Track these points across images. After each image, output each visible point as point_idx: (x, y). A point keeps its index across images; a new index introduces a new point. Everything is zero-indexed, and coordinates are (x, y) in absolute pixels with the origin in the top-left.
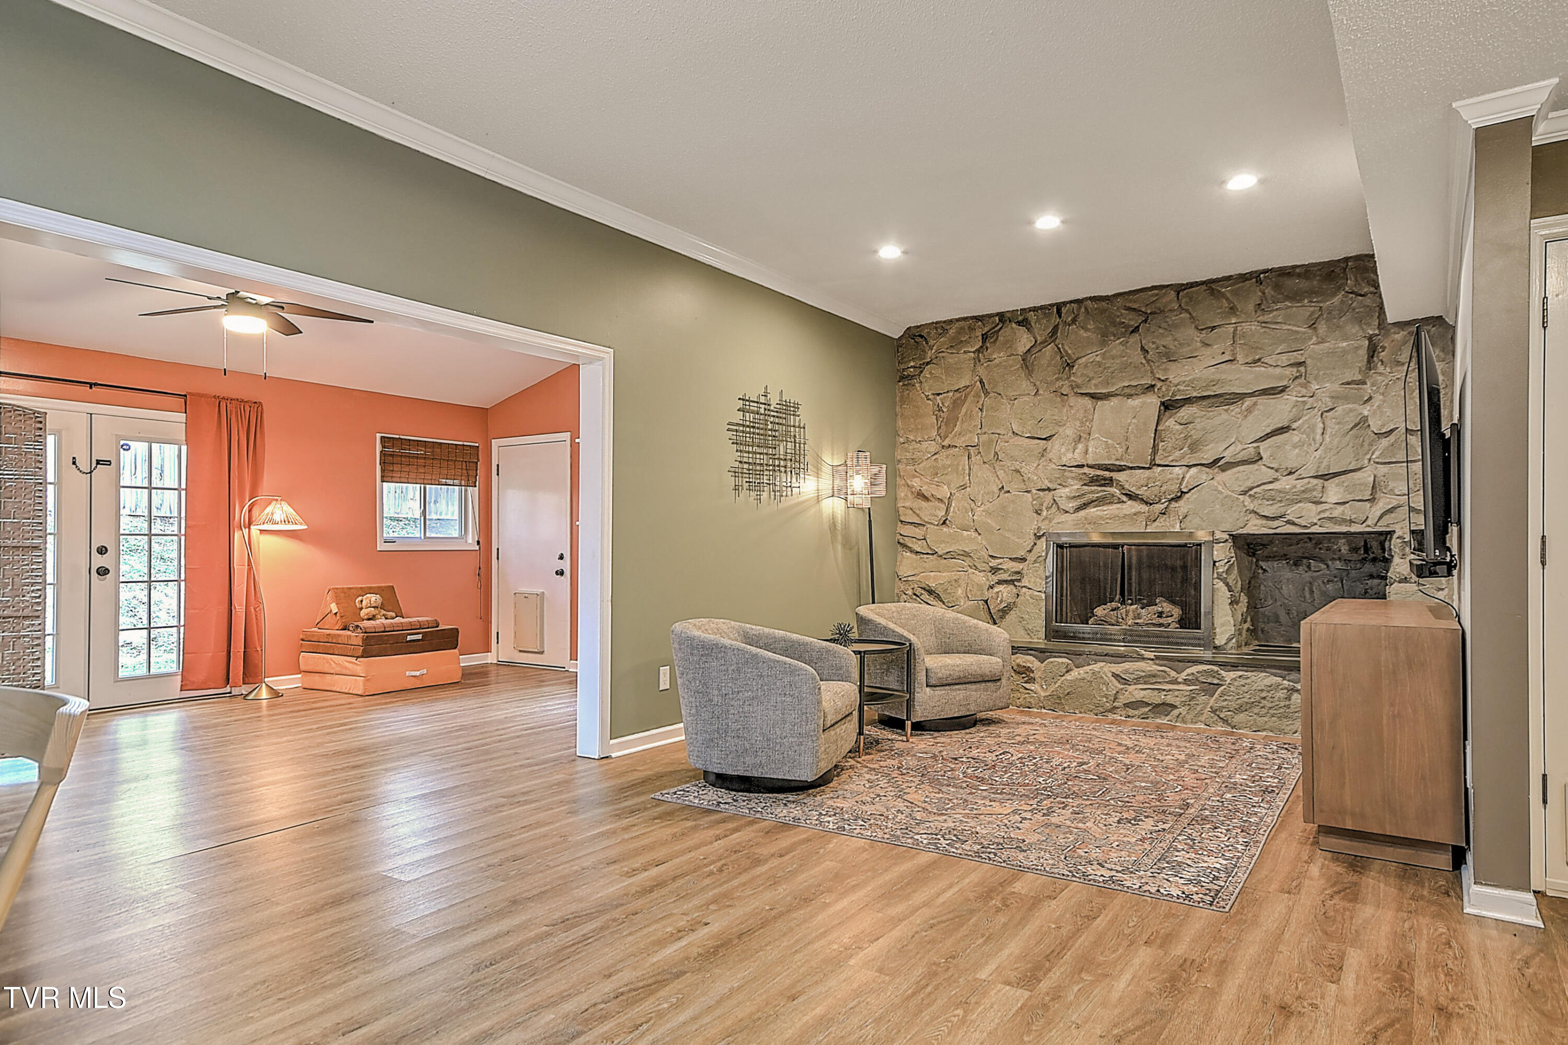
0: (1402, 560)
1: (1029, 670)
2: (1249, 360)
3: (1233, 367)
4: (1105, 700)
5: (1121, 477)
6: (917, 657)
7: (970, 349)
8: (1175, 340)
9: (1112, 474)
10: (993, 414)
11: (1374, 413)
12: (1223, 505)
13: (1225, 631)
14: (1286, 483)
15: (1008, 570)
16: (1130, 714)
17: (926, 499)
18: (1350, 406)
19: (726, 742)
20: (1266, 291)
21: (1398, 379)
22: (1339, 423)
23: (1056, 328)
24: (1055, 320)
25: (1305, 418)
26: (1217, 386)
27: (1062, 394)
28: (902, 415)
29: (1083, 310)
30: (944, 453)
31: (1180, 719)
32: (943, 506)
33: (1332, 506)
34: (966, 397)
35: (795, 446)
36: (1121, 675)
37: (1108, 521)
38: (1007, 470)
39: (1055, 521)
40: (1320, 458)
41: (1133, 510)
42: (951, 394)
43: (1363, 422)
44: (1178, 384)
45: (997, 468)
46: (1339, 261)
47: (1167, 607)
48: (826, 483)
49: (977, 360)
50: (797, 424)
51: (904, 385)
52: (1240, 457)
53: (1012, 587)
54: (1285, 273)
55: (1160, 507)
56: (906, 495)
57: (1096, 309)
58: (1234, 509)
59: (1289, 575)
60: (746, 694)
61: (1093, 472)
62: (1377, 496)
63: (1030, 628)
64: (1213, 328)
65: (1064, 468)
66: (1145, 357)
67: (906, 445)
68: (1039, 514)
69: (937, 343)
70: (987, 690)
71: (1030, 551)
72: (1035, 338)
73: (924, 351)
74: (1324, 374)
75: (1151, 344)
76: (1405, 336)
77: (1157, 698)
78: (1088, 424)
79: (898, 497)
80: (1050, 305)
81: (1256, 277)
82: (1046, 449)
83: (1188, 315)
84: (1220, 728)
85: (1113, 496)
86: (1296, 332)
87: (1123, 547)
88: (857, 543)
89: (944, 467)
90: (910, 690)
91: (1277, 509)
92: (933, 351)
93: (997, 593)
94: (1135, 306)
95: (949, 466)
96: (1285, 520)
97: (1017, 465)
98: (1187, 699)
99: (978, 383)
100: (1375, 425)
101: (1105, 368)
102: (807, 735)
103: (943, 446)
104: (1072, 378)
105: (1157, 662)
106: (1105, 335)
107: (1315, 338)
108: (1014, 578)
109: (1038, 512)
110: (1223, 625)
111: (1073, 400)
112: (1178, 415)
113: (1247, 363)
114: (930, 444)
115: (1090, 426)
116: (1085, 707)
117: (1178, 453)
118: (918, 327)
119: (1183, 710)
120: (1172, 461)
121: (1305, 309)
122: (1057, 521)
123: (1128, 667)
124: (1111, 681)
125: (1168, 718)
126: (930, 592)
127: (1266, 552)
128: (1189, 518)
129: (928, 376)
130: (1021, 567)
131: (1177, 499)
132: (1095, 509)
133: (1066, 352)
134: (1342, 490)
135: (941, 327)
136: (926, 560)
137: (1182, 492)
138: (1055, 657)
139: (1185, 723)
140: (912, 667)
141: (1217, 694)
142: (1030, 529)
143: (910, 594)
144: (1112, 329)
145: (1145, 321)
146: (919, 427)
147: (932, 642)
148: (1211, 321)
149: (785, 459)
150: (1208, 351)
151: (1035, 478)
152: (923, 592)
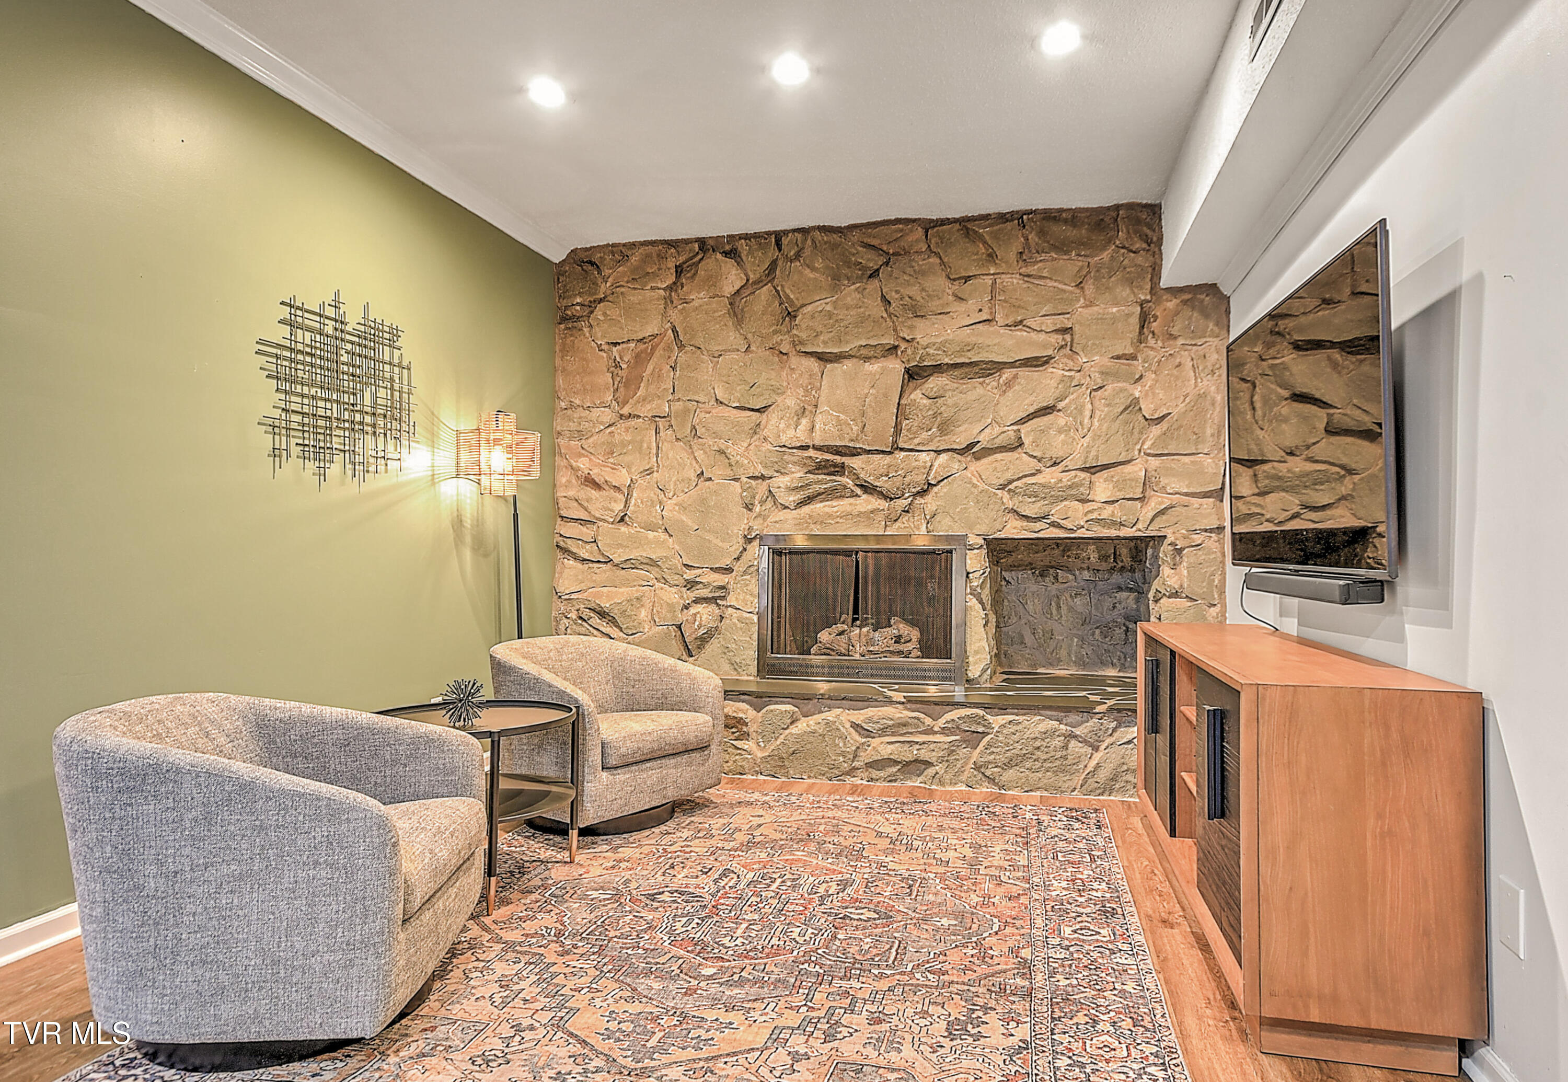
0: (1173, 571)
1: (741, 722)
2: (1010, 321)
3: (992, 329)
4: (841, 759)
5: (855, 463)
6: (588, 726)
7: (659, 285)
8: (923, 290)
9: (844, 459)
10: (689, 374)
11: (1146, 395)
12: (978, 502)
13: (980, 659)
14: (1050, 476)
15: (709, 584)
16: (874, 777)
17: (597, 486)
18: (1120, 385)
19: (175, 975)
20: (1030, 237)
21: (1170, 355)
22: (1108, 405)
23: (774, 263)
24: (773, 253)
25: (1071, 397)
26: (972, 352)
27: (781, 352)
28: (564, 370)
29: (809, 242)
30: (622, 424)
31: (936, 780)
32: (621, 496)
33: (1100, 505)
34: (653, 349)
35: (392, 395)
36: (863, 725)
37: (838, 520)
38: (708, 450)
39: (772, 519)
40: (1088, 446)
41: (870, 507)
42: (632, 345)
43: (1133, 406)
44: (927, 347)
45: (695, 448)
46: (1108, 208)
47: (904, 629)
48: (445, 459)
49: (668, 301)
50: (396, 361)
51: (567, 328)
52: (998, 442)
53: (713, 606)
54: (1051, 216)
55: (902, 503)
56: (569, 481)
57: (826, 243)
58: (991, 506)
59: (1034, 588)
60: (225, 869)
61: (820, 456)
62: (1147, 494)
63: (738, 661)
64: (967, 279)
65: (783, 449)
66: (886, 310)
67: (569, 412)
68: (750, 510)
69: (613, 274)
70: (690, 764)
71: (738, 559)
72: (746, 275)
73: (595, 283)
74: (1094, 344)
75: (893, 294)
76: (1178, 305)
77: (908, 754)
78: (813, 392)
79: (558, 484)
80: (767, 233)
81: (1018, 218)
82: (759, 424)
83: (938, 261)
84: (985, 790)
85: (845, 487)
86: (1064, 291)
87: (857, 553)
88: (496, 547)
89: (623, 444)
90: (575, 780)
91: (1040, 508)
92: (608, 284)
93: (695, 615)
94: (875, 242)
95: (629, 442)
96: (1049, 521)
97: (722, 444)
98: (945, 752)
99: (670, 331)
100: (1147, 408)
101: (837, 321)
102: (365, 944)
103: (621, 415)
104: (795, 332)
105: (908, 706)
106: (836, 277)
107: (1082, 300)
108: (717, 594)
109: (749, 507)
110: (976, 652)
111: (794, 360)
112: (926, 385)
113: (1007, 325)
114: (603, 412)
115: (817, 396)
116: (815, 770)
117: (925, 435)
118: (586, 249)
119: (940, 768)
120: (919, 444)
121: (1071, 264)
122: (774, 520)
123: (872, 714)
124: (850, 734)
125: (920, 779)
126: (602, 614)
127: (1010, 560)
128: (937, 518)
129: (601, 318)
130: (727, 580)
131: (923, 493)
132: (822, 505)
133: (788, 297)
134: (1111, 486)
135: (621, 252)
136: (598, 571)
137: (929, 484)
138: (776, 703)
139: (943, 785)
140: (581, 741)
141: (981, 745)
142: (738, 530)
143: (574, 617)
144: (845, 271)
145: (887, 263)
146: (589, 387)
147: (608, 692)
148: (965, 270)
149: (374, 414)
150: (961, 307)
151: (746, 462)
152: (592, 615)
